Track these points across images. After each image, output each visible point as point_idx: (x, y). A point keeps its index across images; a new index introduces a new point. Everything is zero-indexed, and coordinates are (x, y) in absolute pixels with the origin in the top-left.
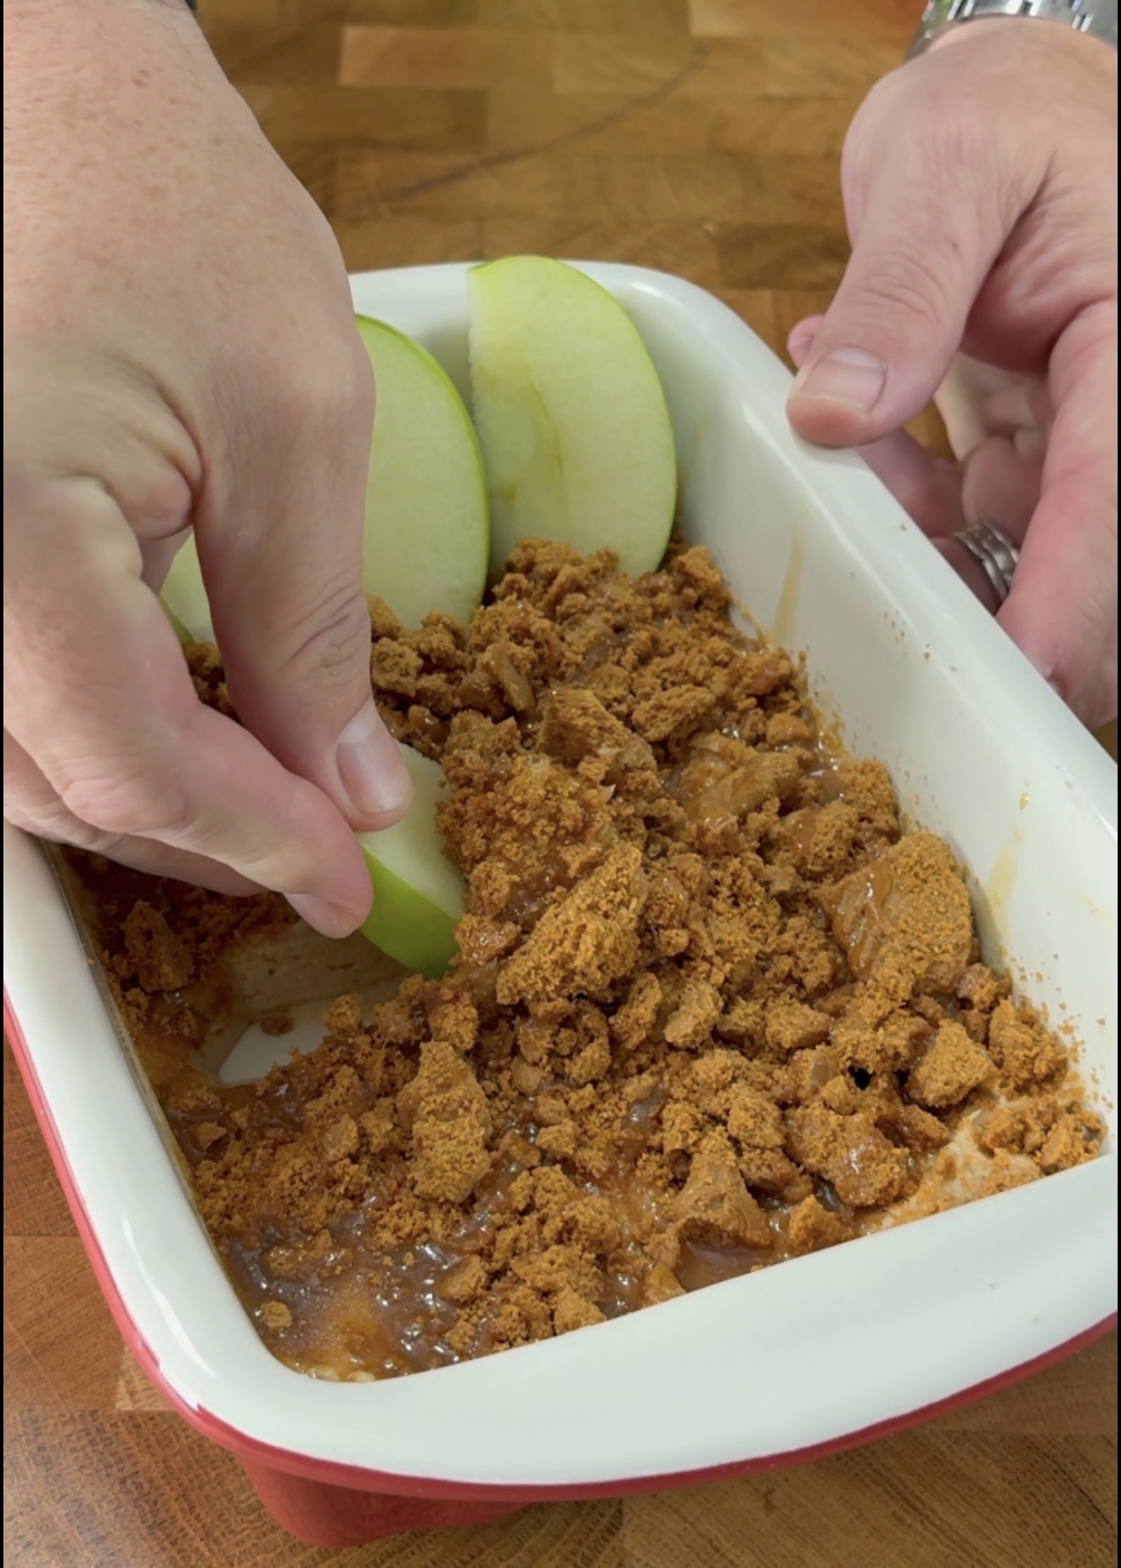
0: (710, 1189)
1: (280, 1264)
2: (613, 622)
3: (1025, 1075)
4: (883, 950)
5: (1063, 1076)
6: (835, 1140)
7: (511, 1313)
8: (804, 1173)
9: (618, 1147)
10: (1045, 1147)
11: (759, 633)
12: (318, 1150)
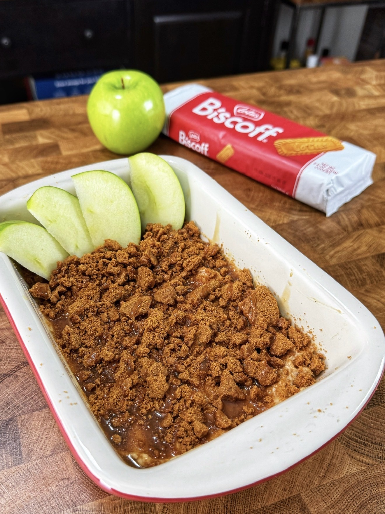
0: (228, 386)
1: (116, 423)
2: (174, 241)
3: (301, 345)
4: (258, 317)
5: (310, 344)
6: (257, 369)
7: (182, 430)
8: (249, 378)
9: (200, 376)
10: (311, 364)
11: (209, 240)
12: (122, 387)
